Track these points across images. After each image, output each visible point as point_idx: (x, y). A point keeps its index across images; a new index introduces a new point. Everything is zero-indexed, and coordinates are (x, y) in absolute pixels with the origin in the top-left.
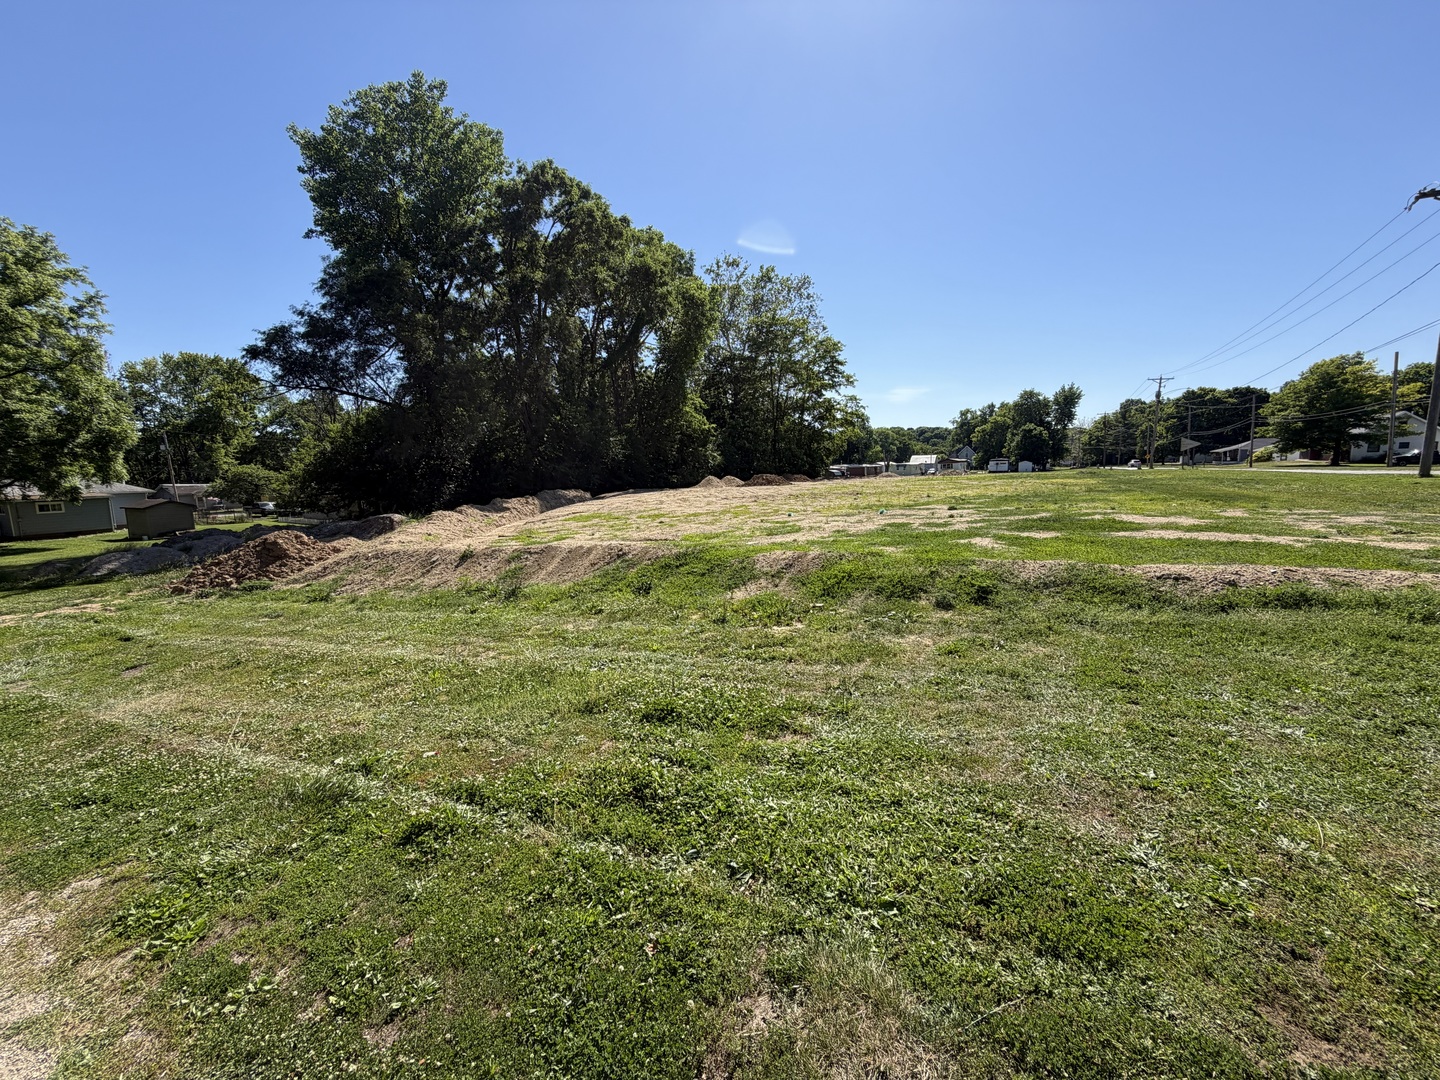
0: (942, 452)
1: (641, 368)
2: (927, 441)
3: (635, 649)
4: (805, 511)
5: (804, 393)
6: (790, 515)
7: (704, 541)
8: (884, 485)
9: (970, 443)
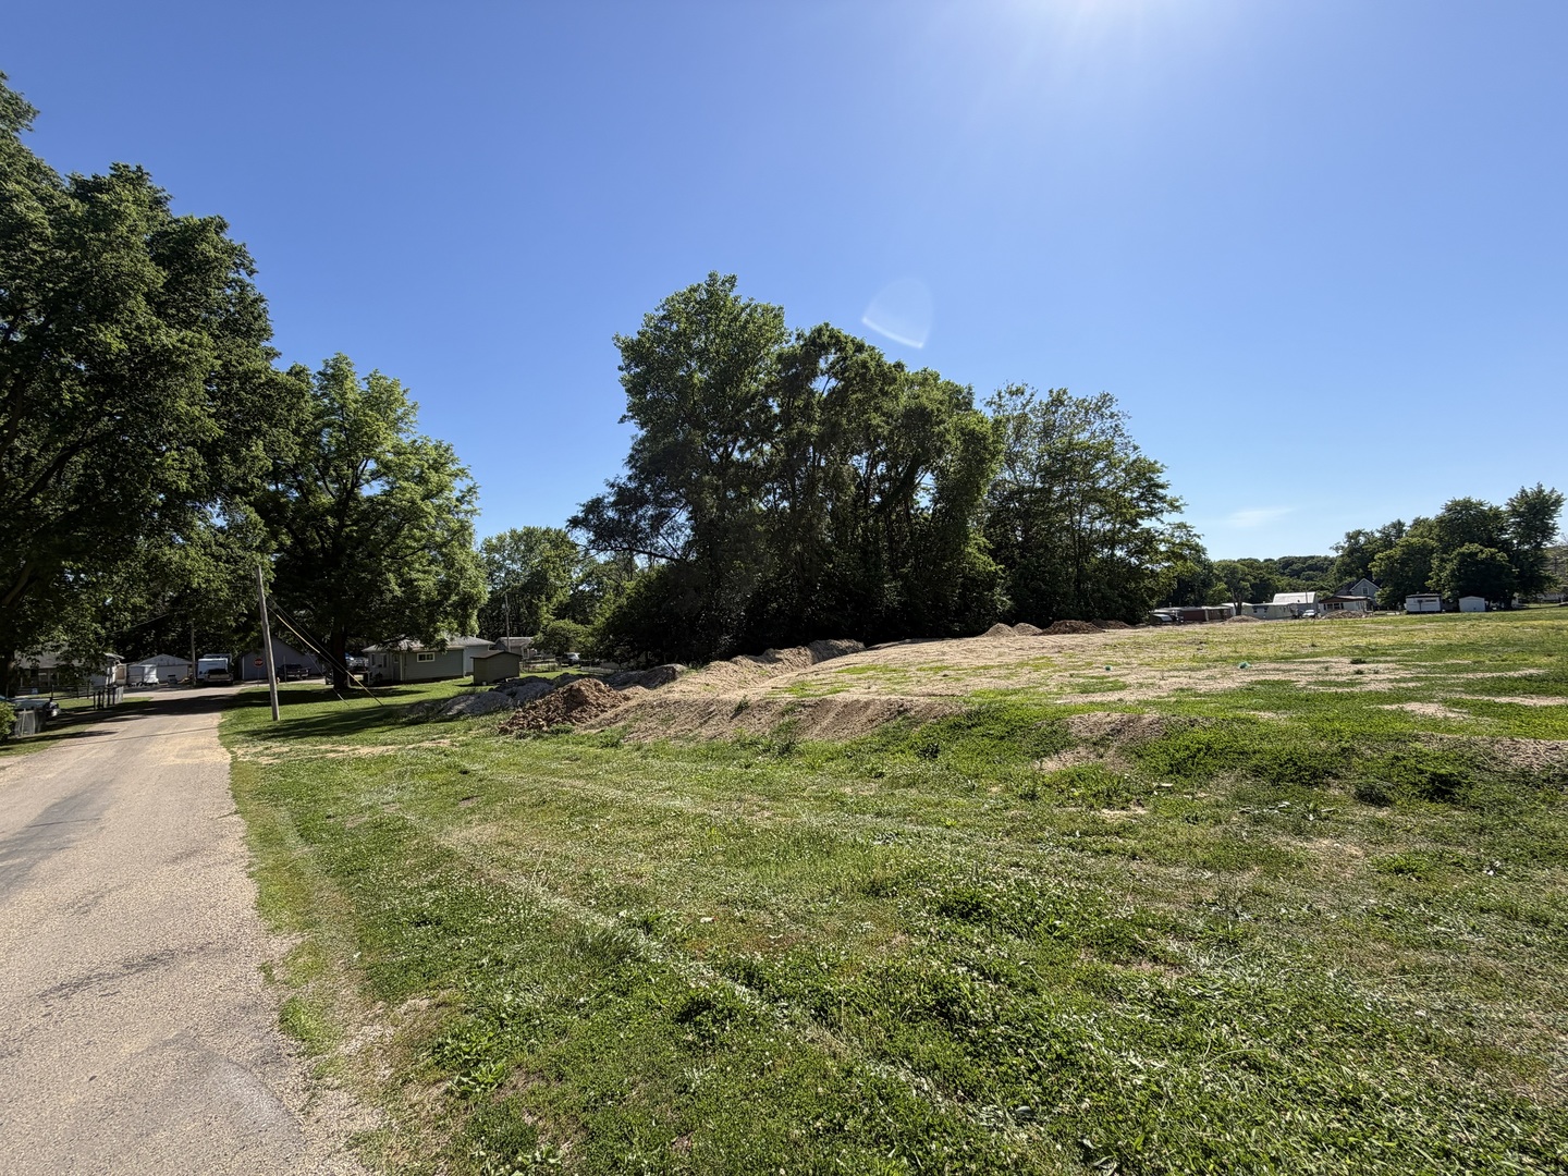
0: (1322, 589)
1: (917, 510)
2: (1297, 574)
3: (924, 823)
4: (1128, 664)
5: (1114, 524)
6: (1108, 669)
7: (1000, 697)
8: (1238, 632)
9: (1368, 575)
